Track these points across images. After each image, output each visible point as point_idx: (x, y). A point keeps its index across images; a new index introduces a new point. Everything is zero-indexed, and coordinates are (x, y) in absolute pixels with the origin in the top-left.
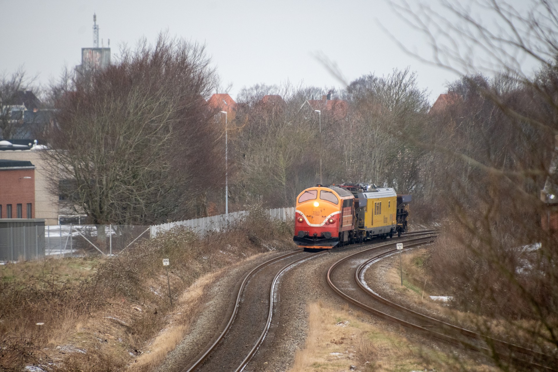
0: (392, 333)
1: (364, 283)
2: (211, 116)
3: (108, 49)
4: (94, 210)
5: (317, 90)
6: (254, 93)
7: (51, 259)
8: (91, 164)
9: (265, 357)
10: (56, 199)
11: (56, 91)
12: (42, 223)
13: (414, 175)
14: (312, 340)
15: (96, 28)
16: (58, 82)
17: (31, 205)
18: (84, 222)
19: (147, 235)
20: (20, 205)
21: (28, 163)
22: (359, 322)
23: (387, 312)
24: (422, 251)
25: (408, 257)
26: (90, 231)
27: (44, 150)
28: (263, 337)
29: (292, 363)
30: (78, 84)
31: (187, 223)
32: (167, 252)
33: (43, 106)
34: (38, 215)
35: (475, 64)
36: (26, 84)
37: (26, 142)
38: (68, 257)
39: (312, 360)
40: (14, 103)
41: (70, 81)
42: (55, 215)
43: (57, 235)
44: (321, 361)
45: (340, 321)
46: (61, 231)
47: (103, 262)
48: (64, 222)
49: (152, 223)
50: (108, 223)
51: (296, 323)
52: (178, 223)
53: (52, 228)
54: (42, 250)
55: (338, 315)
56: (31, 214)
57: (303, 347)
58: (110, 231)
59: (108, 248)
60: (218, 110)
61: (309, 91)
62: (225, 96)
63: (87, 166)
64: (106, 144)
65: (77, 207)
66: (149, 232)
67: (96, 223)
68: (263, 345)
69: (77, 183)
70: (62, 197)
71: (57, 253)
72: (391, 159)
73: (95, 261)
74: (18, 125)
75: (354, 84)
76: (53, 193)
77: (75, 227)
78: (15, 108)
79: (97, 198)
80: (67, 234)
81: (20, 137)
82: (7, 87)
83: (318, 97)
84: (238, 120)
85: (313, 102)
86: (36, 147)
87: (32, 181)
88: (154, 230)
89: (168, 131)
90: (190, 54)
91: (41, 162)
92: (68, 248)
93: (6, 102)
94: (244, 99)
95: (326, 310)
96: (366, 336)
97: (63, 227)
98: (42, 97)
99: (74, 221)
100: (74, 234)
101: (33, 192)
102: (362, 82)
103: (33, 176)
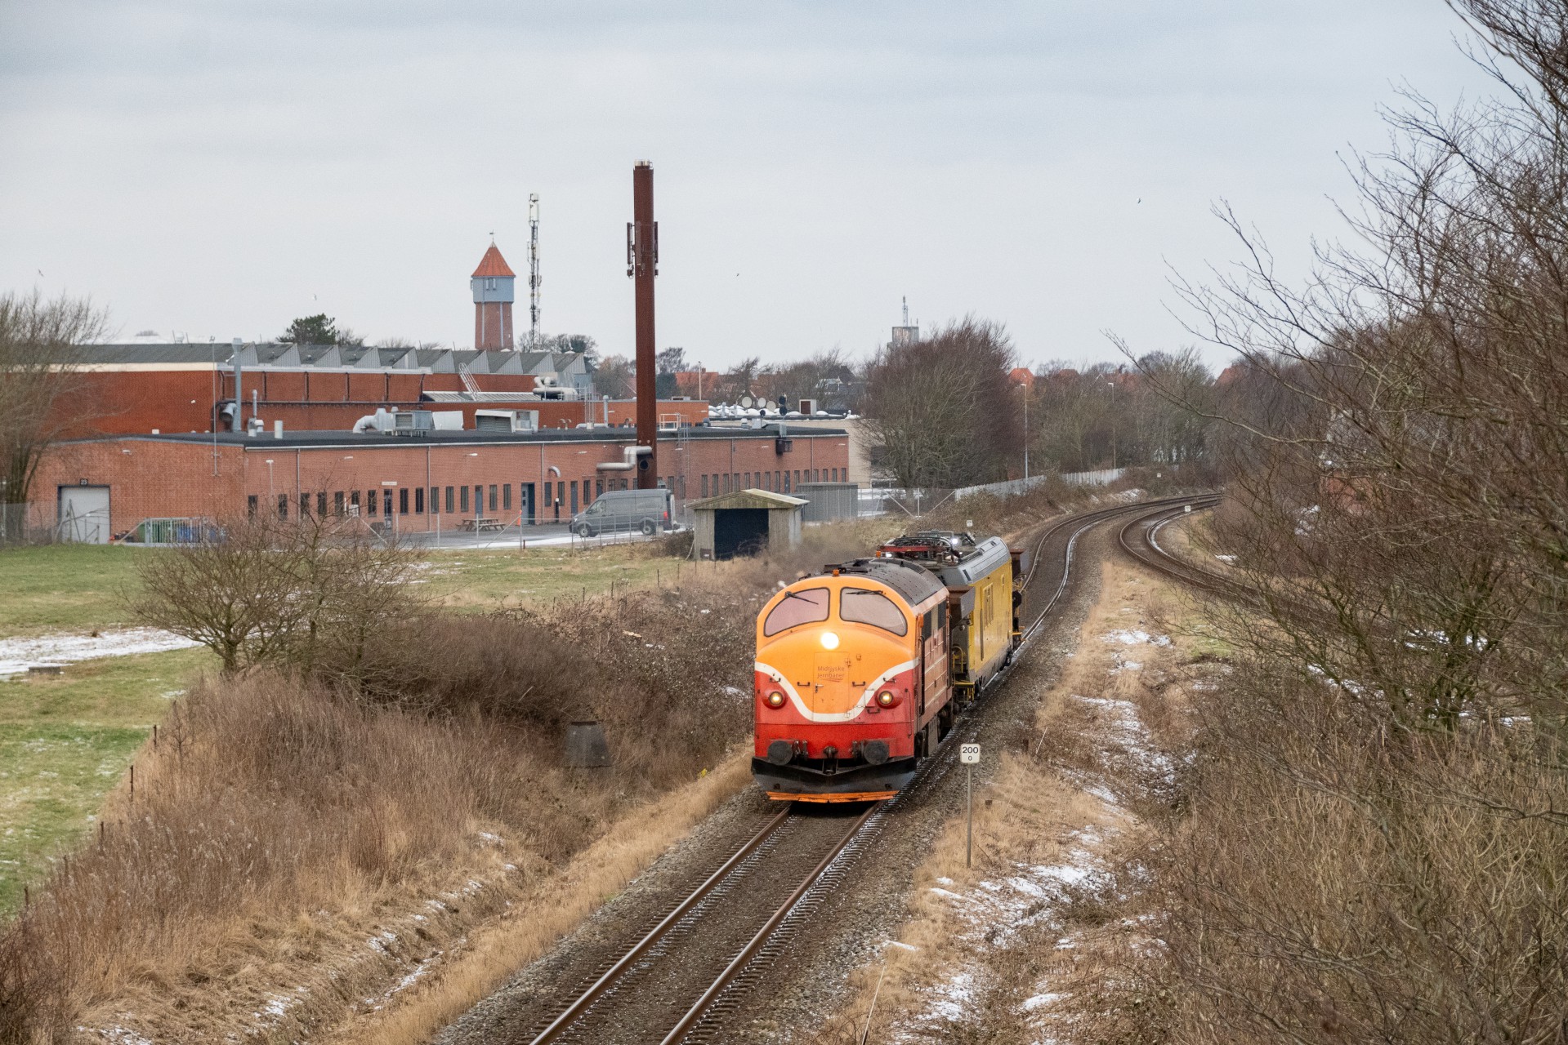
0: (1179, 590)
1: (1154, 543)
2: (1012, 387)
3: (917, 328)
4: (903, 475)
5: (1109, 365)
6: (1051, 367)
7: (863, 520)
8: (901, 432)
9: (1061, 612)
10: (868, 464)
11: (870, 366)
12: (855, 487)
13: (1201, 442)
14: (1105, 596)
15: (905, 308)
16: (872, 357)
17: (845, 470)
18: (894, 486)
19: (952, 498)
20: (835, 470)
21: (843, 432)
22: (1147, 580)
23: (1174, 570)
24: (1208, 513)
25: (1196, 519)
26: (900, 494)
27: (857, 420)
28: (1059, 594)
29: (1086, 617)
30: (890, 359)
31: (991, 487)
32: (970, 514)
33: (857, 379)
34: (852, 480)
35: (1253, 341)
36: (842, 359)
37: (840, 412)
38: (879, 518)
39: (1105, 615)
40: (830, 377)
41: (883, 357)
42: (867, 479)
43: (869, 498)
44: (1113, 616)
45: (1132, 579)
46: (873, 494)
47: (911, 523)
48: (876, 485)
49: (957, 487)
50: (916, 486)
51: (1090, 581)
52: (982, 487)
53: (864, 491)
54: (855, 512)
55: (1130, 573)
56: (845, 477)
57: (1096, 602)
58: (918, 494)
59: (916, 510)
60: (1018, 383)
61: (1102, 366)
62: (1026, 370)
63: (897, 433)
64: (915, 413)
65: (887, 472)
66: (954, 495)
67: (906, 487)
68: (1059, 601)
69: (886, 450)
70: (874, 463)
71: (869, 515)
72: (1179, 427)
73: (904, 522)
74: (833, 397)
75: (1143, 359)
76: (865, 459)
77: (886, 490)
78: (831, 381)
79: (906, 464)
80: (878, 497)
81: (835, 408)
82: (824, 362)
83: (1110, 371)
84: (1037, 392)
85: (1107, 376)
86: (850, 416)
87: (846, 447)
88: (959, 493)
89: (971, 402)
90: (992, 332)
91: (854, 430)
92: (879, 510)
93: (823, 376)
94: (1042, 374)
95: (1118, 568)
96: (1155, 593)
97: (875, 490)
98: (856, 371)
99: (885, 485)
100: (884, 497)
101: (847, 457)
102: (1150, 357)
103: (847, 443)
